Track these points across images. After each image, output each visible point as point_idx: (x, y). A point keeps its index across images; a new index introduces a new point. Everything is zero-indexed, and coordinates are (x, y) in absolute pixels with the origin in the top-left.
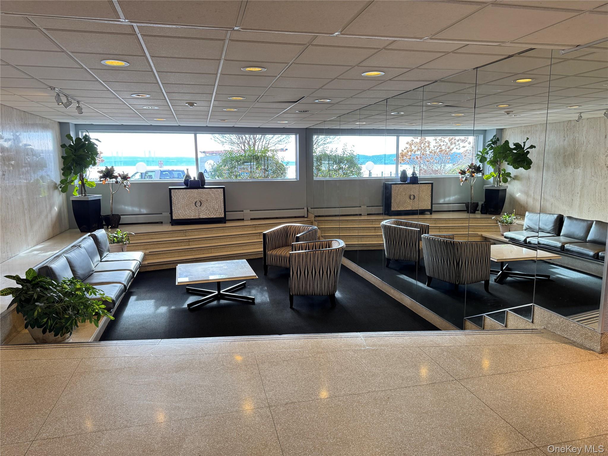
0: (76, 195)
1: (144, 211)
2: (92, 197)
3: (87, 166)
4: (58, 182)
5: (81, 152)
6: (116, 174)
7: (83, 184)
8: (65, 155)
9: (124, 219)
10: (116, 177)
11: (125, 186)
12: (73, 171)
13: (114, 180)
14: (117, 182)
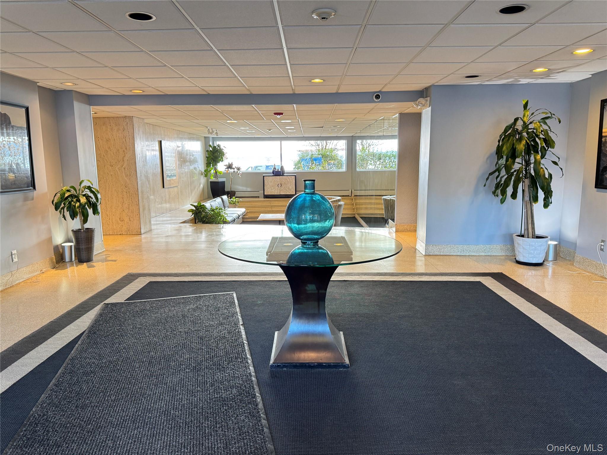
0: (213, 179)
1: (249, 189)
2: (220, 180)
3: (218, 162)
4: (203, 171)
5: (216, 154)
6: (234, 167)
7: (216, 172)
8: (208, 156)
9: (237, 194)
10: (234, 169)
11: (239, 174)
12: (211, 165)
13: (233, 170)
14: (234, 172)
